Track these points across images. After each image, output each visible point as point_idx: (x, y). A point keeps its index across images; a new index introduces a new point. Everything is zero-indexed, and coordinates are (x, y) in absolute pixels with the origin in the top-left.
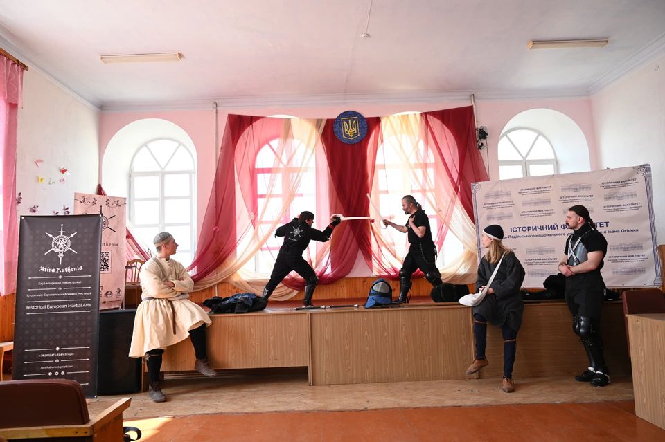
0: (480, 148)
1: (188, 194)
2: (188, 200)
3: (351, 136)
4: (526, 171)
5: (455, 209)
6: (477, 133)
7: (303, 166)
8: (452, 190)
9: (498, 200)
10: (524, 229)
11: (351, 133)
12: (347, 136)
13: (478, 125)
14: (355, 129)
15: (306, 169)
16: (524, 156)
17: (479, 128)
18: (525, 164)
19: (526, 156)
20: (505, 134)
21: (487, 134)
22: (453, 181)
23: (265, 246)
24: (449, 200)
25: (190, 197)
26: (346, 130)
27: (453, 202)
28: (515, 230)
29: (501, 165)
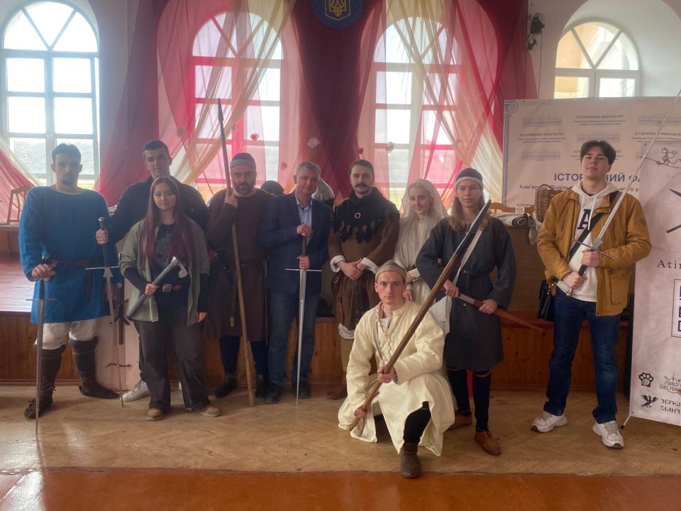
0: (530, 47)
1: (89, 91)
2: (90, 100)
3: (338, 15)
4: (594, 86)
5: (483, 138)
6: (529, 22)
7: (263, 57)
8: (481, 110)
9: (542, 130)
10: (575, 177)
11: (338, 11)
12: (332, 14)
13: (532, 11)
14: (345, 4)
15: (267, 63)
16: (595, 63)
17: (533, 15)
18: (595, 75)
19: (599, 63)
20: (571, 28)
21: (542, 26)
22: (484, 97)
23: (201, 176)
24: (476, 124)
25: (92, 95)
26: (330, 5)
27: (481, 128)
28: (561, 177)
29: (559, 75)
